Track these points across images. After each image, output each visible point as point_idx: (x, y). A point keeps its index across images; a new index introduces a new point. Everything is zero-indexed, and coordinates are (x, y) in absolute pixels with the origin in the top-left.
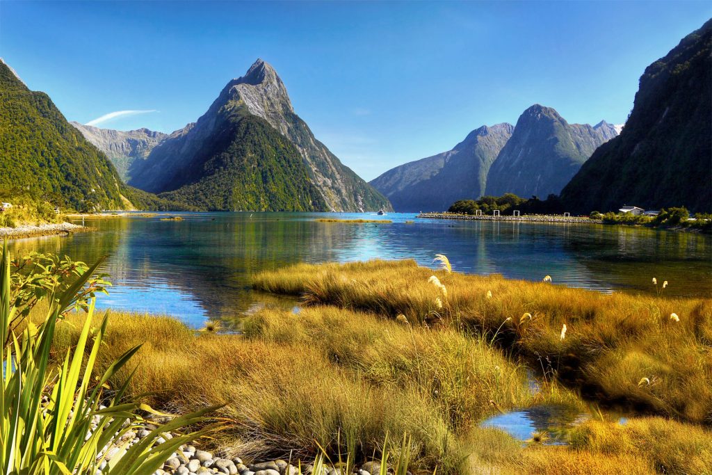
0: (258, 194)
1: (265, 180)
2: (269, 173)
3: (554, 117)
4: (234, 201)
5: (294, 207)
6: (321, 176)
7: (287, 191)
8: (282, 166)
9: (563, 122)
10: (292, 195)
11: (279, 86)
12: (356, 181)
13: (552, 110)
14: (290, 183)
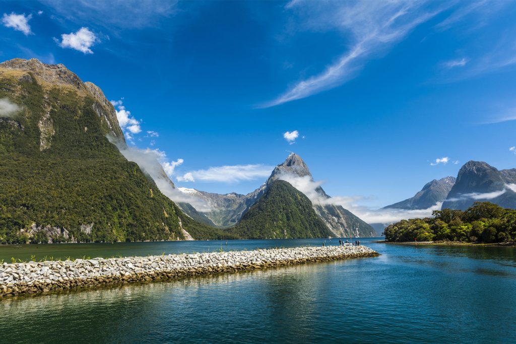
0: (283, 228)
1: (288, 219)
2: (290, 214)
3: (486, 167)
4: (265, 233)
5: (307, 235)
6: (330, 216)
7: (302, 225)
8: (299, 210)
9: (494, 169)
10: (306, 228)
11: (304, 166)
12: (353, 218)
13: (483, 163)
14: (304, 220)
